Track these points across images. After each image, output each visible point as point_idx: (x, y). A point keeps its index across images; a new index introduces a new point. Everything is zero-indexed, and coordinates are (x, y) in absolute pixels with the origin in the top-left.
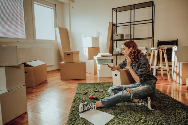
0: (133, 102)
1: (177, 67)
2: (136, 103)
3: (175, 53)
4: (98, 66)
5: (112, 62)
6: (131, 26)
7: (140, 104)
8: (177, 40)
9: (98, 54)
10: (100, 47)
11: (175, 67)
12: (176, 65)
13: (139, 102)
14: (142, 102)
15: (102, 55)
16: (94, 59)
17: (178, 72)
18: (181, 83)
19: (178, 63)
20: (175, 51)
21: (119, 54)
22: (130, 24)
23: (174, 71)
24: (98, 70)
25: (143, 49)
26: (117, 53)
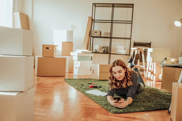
1: (151, 66)
3: (150, 54)
4: (77, 64)
5: (92, 60)
9: (76, 51)
12: (150, 65)
15: (82, 52)
16: (70, 56)
17: (152, 71)
18: (154, 80)
19: (153, 63)
20: (150, 52)
21: (97, 52)
23: (149, 70)
24: (76, 68)
25: (122, 49)
26: (95, 51)
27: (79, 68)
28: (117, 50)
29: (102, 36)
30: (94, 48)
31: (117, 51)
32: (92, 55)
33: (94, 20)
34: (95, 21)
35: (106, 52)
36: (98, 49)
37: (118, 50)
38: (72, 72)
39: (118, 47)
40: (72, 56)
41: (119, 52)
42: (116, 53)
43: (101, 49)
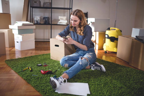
0: (86, 69)
2: (89, 69)
3: (92, 24)
8: (87, 12)
9: (16, 23)
13: (91, 68)
15: (23, 24)
19: (95, 32)
20: (91, 22)
21: (38, 23)
24: (18, 42)
25: (64, 19)
26: (36, 22)
27: (21, 42)
28: (59, 20)
29: (41, 6)
30: (35, 19)
31: (59, 22)
32: (34, 27)
35: (47, 23)
36: (39, 20)
37: (60, 20)
38: (14, 47)
39: (60, 17)
40: (12, 29)
41: (61, 23)
42: (58, 24)
43: (42, 20)
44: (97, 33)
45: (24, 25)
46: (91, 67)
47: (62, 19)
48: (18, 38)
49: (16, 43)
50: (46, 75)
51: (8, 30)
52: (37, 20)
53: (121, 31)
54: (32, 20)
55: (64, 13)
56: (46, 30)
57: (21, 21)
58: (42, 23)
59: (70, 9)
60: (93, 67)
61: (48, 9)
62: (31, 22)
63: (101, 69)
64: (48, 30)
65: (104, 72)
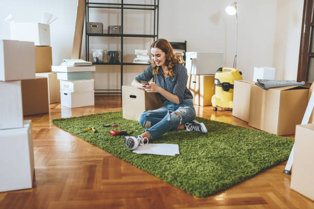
0: (179, 130)
1: (195, 82)
2: (182, 130)
3: (192, 62)
6: (122, 11)
7: (188, 130)
8: (186, 41)
10: (51, 45)
11: (192, 83)
12: (193, 80)
13: (185, 128)
14: (190, 126)
15: (75, 63)
16: (51, 72)
17: (196, 90)
19: (198, 76)
20: (191, 59)
21: (99, 62)
22: (120, 6)
24: (66, 94)
25: (144, 54)
26: (95, 60)
27: (72, 94)
28: (135, 56)
29: (104, 33)
30: (94, 55)
31: (136, 59)
32: (93, 68)
33: (88, 3)
34: (90, 5)
35: (114, 62)
36: (100, 56)
37: (137, 56)
38: (58, 103)
39: (137, 51)
40: (56, 73)
41: (139, 61)
42: (134, 62)
43: (105, 56)
44: (202, 77)
45: (77, 65)
46: (186, 126)
47: (140, 54)
48: (67, 87)
49: (62, 96)
50: (118, 137)
51: (49, 75)
52: (98, 56)
53: (241, 73)
54: (88, 57)
55: (144, 43)
56: (111, 75)
57: (70, 59)
58: (106, 61)
59: (154, 36)
60: (188, 126)
61: (116, 37)
62: (86, 61)
63: (200, 129)
64: (115, 74)
65: (204, 133)
